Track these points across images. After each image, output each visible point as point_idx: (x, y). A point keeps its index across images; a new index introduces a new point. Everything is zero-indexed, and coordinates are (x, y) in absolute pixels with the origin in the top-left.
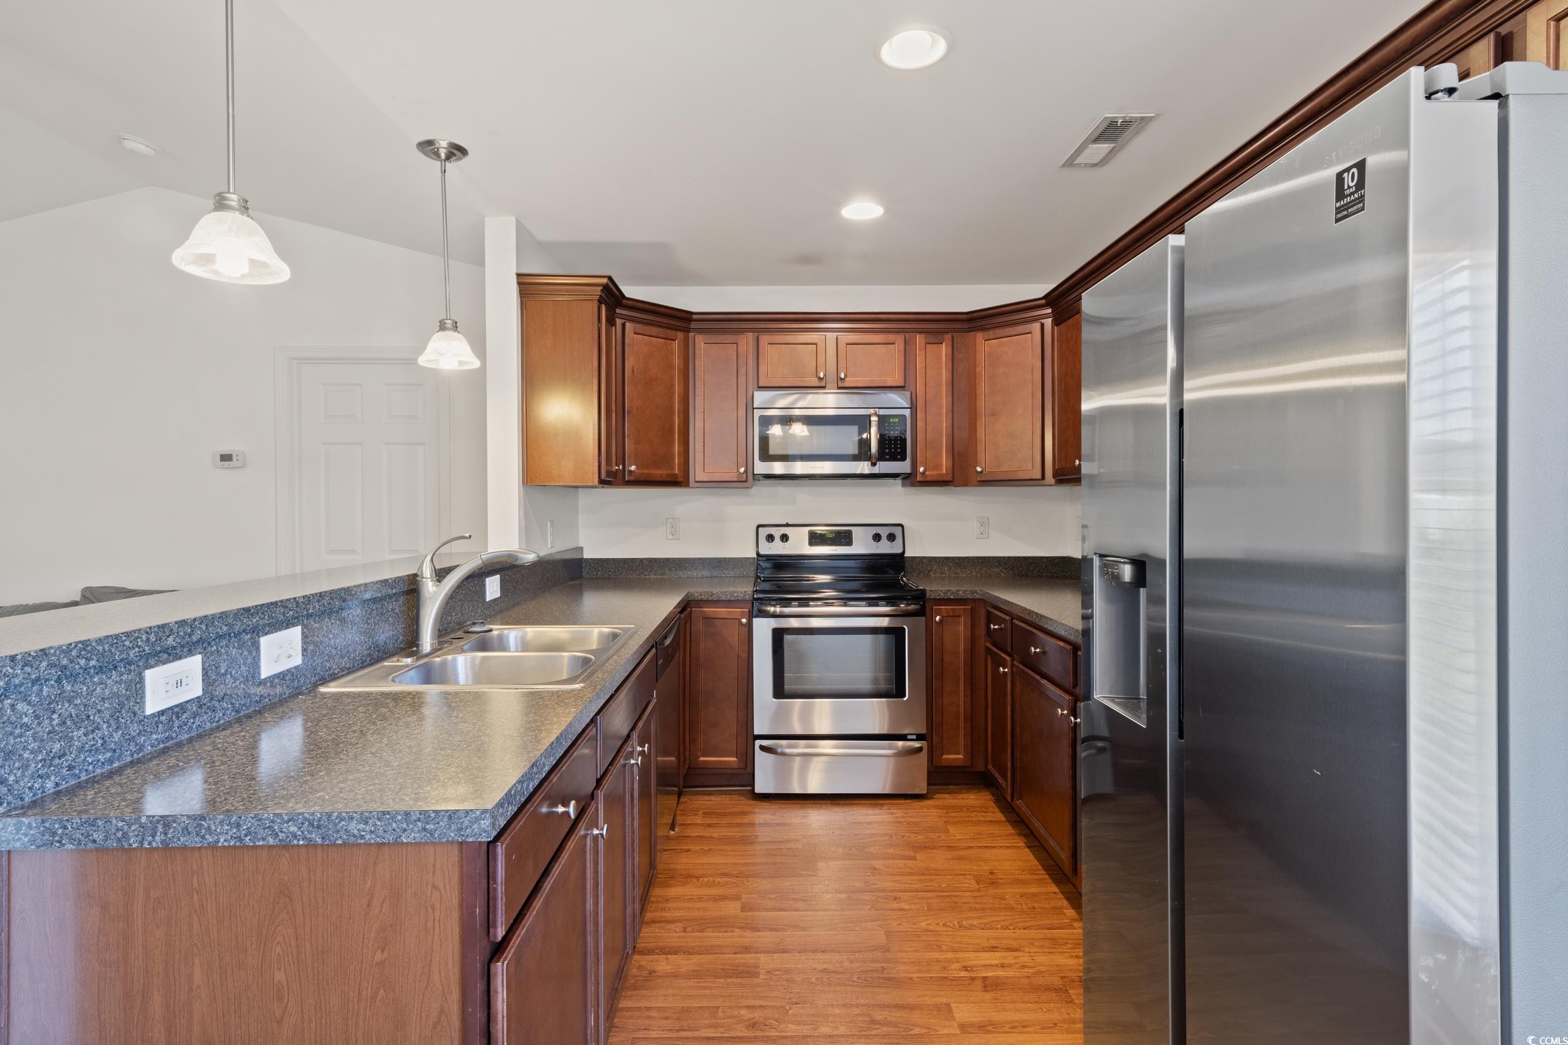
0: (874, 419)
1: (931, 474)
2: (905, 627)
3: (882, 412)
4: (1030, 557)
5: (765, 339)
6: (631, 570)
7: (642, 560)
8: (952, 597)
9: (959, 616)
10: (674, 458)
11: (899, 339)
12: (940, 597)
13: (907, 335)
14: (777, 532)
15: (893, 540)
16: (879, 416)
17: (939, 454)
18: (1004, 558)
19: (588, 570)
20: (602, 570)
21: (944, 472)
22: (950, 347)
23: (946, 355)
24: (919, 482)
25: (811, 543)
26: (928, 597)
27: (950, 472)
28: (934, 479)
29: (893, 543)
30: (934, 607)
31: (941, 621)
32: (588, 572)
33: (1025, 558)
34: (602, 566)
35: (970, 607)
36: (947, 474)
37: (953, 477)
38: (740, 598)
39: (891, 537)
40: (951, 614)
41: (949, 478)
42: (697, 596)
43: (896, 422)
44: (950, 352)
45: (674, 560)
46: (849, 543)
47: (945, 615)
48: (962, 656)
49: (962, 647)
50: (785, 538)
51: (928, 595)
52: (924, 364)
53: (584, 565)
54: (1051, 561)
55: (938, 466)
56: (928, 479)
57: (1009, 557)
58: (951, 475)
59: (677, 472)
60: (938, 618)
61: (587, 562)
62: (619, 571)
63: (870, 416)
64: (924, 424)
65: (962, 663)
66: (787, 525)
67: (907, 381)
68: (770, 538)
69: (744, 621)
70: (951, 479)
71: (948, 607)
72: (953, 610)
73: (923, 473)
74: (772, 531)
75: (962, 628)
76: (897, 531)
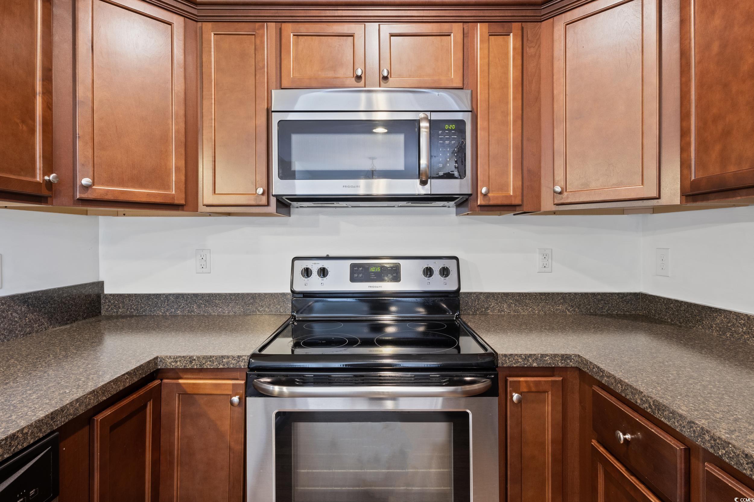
0: (424, 125)
1: (496, 197)
2: (468, 411)
3: (435, 117)
4: (599, 294)
5: (289, 29)
6: (156, 306)
7: (167, 296)
8: (535, 365)
9: (545, 392)
10: (169, 175)
11: (457, 29)
12: (518, 365)
13: (466, 25)
14: (315, 266)
15: (447, 275)
16: (430, 121)
17: (505, 173)
18: (570, 294)
19: (107, 307)
20: (123, 307)
21: (511, 194)
22: (519, 39)
23: (514, 49)
24: (480, 206)
25: (353, 279)
26: (500, 365)
27: (519, 193)
28: (499, 202)
29: (447, 278)
30: (510, 379)
31: (520, 401)
32: (107, 309)
33: (594, 295)
34: (123, 302)
35: (561, 379)
36: (515, 196)
37: (522, 200)
38: (232, 366)
39: (445, 272)
40: (533, 389)
41: (517, 201)
42: (170, 363)
43: (452, 130)
44: (519, 44)
45: (203, 296)
46: (397, 278)
47: (525, 390)
48: (549, 448)
49: (549, 436)
50: (323, 272)
51: (500, 361)
52: (487, 60)
53: (103, 301)
54: (622, 298)
55: (504, 187)
56: (492, 202)
57: (576, 294)
58: (520, 198)
59: (174, 192)
60: (515, 396)
61: (106, 298)
62: (142, 307)
63: (418, 121)
64: (487, 134)
65: (549, 459)
66: (328, 258)
67: (465, 82)
68: (307, 272)
69: (236, 399)
70: (520, 203)
71: (529, 379)
72: (537, 383)
73: (485, 195)
74: (308, 264)
75: (548, 408)
76: (451, 265)
